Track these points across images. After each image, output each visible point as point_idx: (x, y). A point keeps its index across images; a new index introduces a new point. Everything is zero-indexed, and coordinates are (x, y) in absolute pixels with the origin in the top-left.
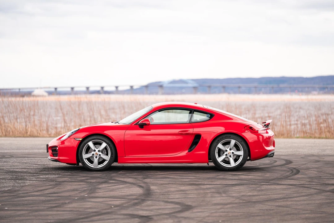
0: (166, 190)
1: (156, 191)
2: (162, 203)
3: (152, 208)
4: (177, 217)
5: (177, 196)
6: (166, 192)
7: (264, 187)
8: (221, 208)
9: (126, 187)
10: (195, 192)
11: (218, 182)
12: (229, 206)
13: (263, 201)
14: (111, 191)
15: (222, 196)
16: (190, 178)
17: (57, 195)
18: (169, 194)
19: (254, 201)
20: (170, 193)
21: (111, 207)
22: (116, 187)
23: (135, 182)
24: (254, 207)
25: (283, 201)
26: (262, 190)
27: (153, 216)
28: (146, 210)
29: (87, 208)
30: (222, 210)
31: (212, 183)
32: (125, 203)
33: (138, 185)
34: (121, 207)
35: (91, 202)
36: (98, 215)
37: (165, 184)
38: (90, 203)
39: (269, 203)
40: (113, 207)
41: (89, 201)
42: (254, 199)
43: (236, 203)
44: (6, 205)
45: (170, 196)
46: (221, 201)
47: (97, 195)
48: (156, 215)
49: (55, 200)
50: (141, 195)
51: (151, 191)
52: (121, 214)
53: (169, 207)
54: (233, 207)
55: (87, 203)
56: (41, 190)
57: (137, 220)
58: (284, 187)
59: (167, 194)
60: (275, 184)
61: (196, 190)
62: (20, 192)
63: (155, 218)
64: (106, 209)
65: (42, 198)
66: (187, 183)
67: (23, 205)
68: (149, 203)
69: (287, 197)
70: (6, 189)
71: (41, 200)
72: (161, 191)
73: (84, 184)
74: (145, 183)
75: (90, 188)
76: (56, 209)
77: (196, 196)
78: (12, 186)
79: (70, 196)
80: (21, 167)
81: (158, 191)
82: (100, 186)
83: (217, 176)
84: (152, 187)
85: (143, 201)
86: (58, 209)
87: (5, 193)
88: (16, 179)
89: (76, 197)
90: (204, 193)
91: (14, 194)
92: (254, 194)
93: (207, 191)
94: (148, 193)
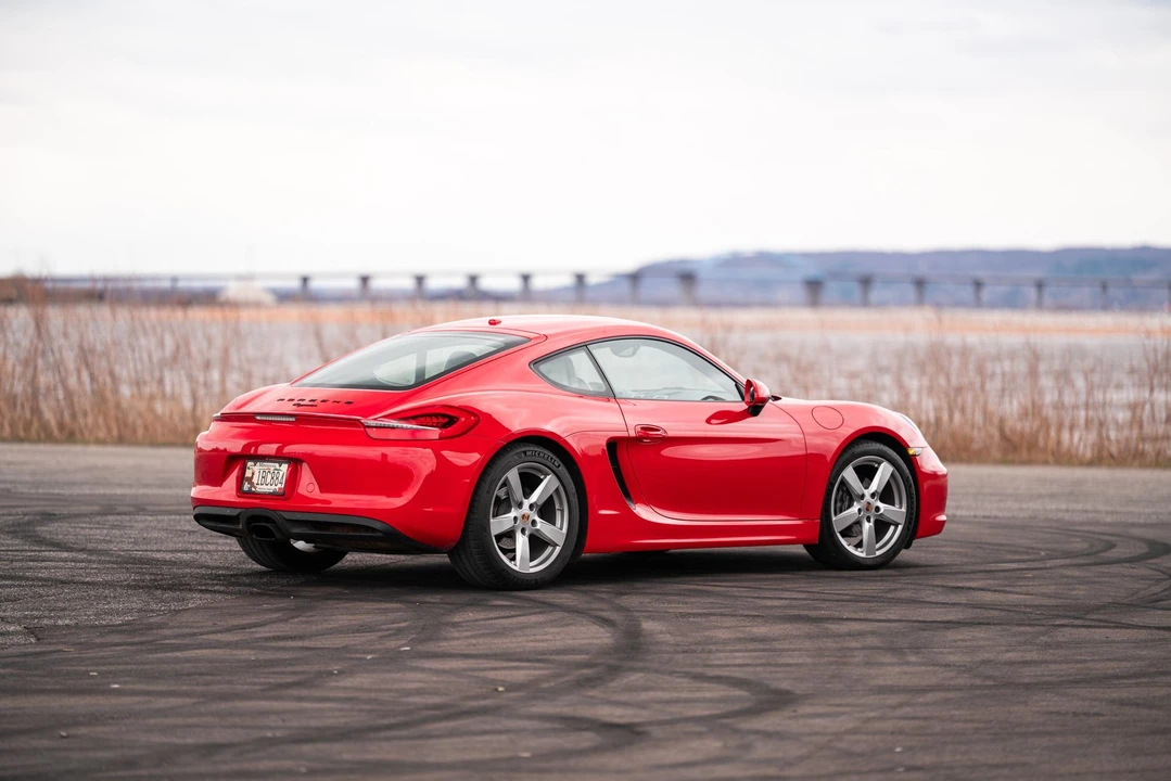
0: (700, 636)
1: (661, 638)
2: (684, 682)
3: (643, 696)
4: (736, 731)
5: (739, 658)
6: (699, 643)
7: (1064, 635)
9: (552, 623)
10: (808, 644)
11: (894, 613)
12: (930, 697)
13: (1060, 684)
14: (495, 635)
15: (908, 663)
16: (786, 595)
17: (300, 644)
18: (710, 652)
19: (1026, 680)
20: (713, 647)
21: (496, 690)
22: (515, 620)
23: (586, 606)
24: (1025, 703)
25: (1138, 685)
26: (1058, 645)
27: (651, 723)
28: (626, 704)
29: (409, 693)
30: (907, 710)
31: (870, 616)
32: (547, 678)
33: (597, 617)
34: (532, 690)
35: (423, 670)
36: (448, 718)
37: (695, 615)
38: (419, 676)
39: (1084, 691)
40: (501, 689)
41: (416, 669)
42: (1028, 675)
43: (958, 689)
44: (115, 675)
45: (712, 656)
46: (904, 681)
47: (445, 646)
48: (661, 723)
49: (290, 662)
50: (604, 652)
51: (641, 639)
52: (531, 717)
53: (708, 695)
54: (947, 701)
55: (410, 675)
56: (244, 627)
57: (588, 739)
58: (1143, 634)
59: (703, 651)
60: (1106, 624)
61: (810, 637)
62: (167, 632)
63: (657, 732)
64: (476, 698)
65: (245, 654)
66: (778, 612)
67: (178, 675)
68: (635, 678)
69: (1152, 670)
70: (118, 620)
71: (239, 661)
72: (679, 639)
73: (398, 610)
74: (621, 609)
75: (421, 623)
76: (294, 692)
77: (809, 660)
78: (140, 611)
79: (345, 648)
80: (171, 546)
81: (668, 638)
82: (457, 618)
83: (890, 591)
84: (647, 625)
85: (614, 671)
86: (304, 692)
87: (112, 632)
88: (154, 586)
89: (369, 653)
90: (840, 649)
91: (144, 639)
92: (1029, 657)
93: (852, 644)
94: (633, 646)
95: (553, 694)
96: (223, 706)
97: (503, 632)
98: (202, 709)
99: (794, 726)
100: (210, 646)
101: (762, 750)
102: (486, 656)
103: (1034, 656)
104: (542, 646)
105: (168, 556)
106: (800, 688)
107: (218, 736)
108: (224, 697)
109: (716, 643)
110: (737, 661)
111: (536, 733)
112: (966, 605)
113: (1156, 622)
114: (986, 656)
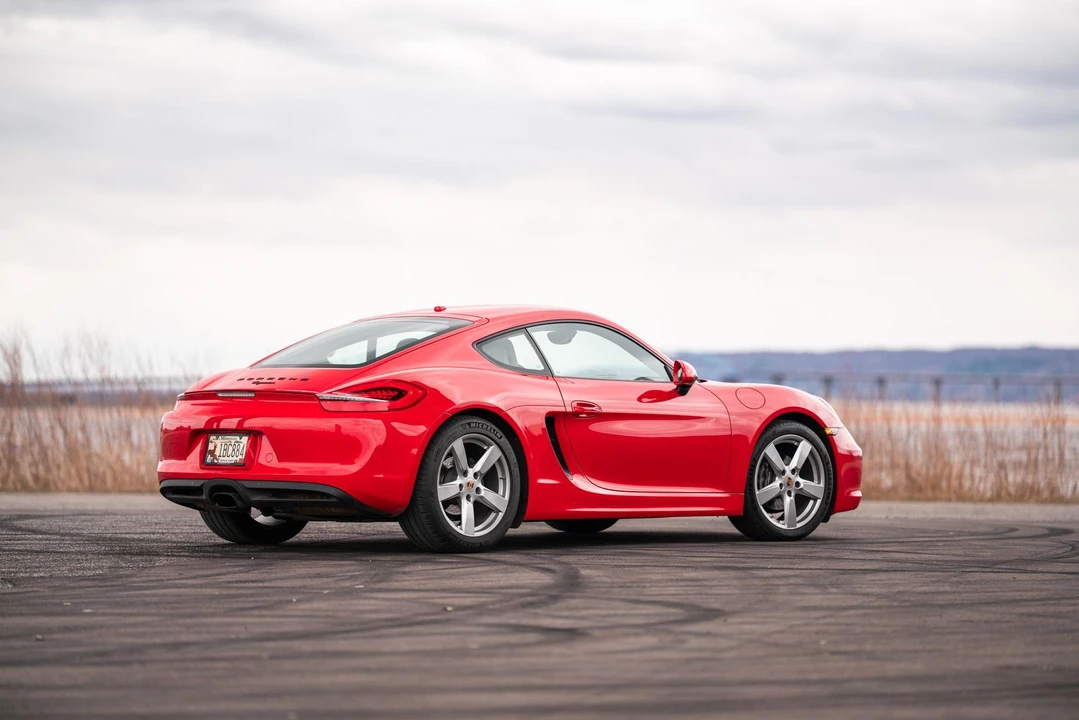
0: (634, 578)
1: (598, 579)
2: (622, 604)
3: (583, 613)
4: (670, 632)
5: (672, 590)
6: (634, 582)
7: (972, 577)
8: (824, 617)
9: (496, 571)
10: (735, 582)
11: (813, 565)
12: (851, 612)
13: (972, 604)
14: (442, 578)
15: (829, 593)
16: (713, 555)
17: (261, 585)
18: (645, 587)
19: (941, 603)
20: (648, 585)
21: (446, 610)
22: (461, 570)
23: (529, 562)
24: (940, 616)
25: (1044, 605)
26: (969, 582)
27: (592, 628)
28: (567, 617)
29: (363, 612)
30: (828, 620)
31: (792, 566)
32: (493, 603)
33: (539, 568)
34: (480, 609)
35: (377, 599)
36: (400, 626)
37: (628, 566)
38: (373, 602)
39: (992, 609)
40: (449, 609)
41: (366, 598)
42: (941, 599)
43: (879, 607)
44: (87, 605)
45: (646, 590)
46: (826, 603)
47: (396, 585)
48: (599, 628)
49: (252, 595)
50: (547, 587)
51: (580, 580)
52: (479, 625)
53: (643, 612)
54: (866, 615)
55: (362, 602)
56: (208, 576)
57: (532, 637)
58: (1049, 576)
59: (638, 587)
60: (1014, 571)
61: (736, 578)
62: (135, 579)
63: (597, 633)
64: (426, 614)
65: (209, 591)
66: (706, 564)
67: (146, 604)
68: (573, 602)
69: (1057, 596)
70: (91, 573)
71: (205, 595)
72: (615, 580)
73: (353, 565)
74: (561, 563)
75: (373, 572)
76: (256, 612)
77: (736, 591)
78: (109, 568)
79: (304, 587)
80: (138, 530)
81: (605, 579)
82: (407, 569)
83: (811, 552)
84: (584, 572)
85: (554, 598)
86: (264, 612)
87: (85, 579)
88: (122, 553)
89: (325, 589)
90: (766, 585)
91: (114, 583)
92: (942, 589)
93: (777, 582)
94: (572, 584)
95: (499, 612)
96: (189, 621)
97: (451, 577)
98: (170, 623)
99: (724, 629)
100: (176, 587)
101: (694, 642)
102: (435, 590)
103: (948, 588)
104: (486, 584)
105: (136, 536)
106: (729, 608)
107: (184, 638)
108: (191, 616)
109: (650, 582)
110: (671, 592)
111: (483, 634)
112: (882, 560)
113: (1060, 569)
114: (902, 589)
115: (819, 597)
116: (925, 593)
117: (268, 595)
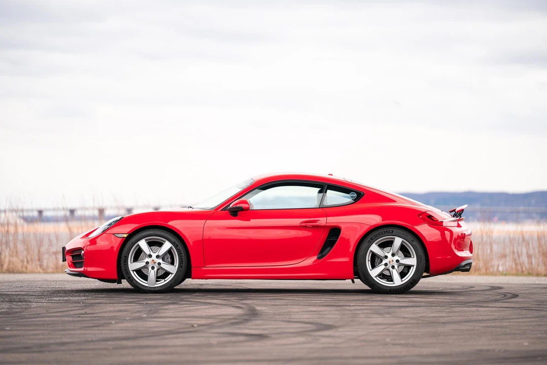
0: (284, 311)
1: (266, 311)
2: (282, 323)
4: (310, 336)
5: (306, 316)
6: (285, 313)
8: (385, 328)
9: (213, 308)
10: (336, 312)
12: (399, 326)
14: (186, 311)
15: (386, 317)
17: (92, 315)
18: (291, 315)
20: (292, 314)
21: (193, 326)
22: (194, 307)
26: (455, 312)
27: (270, 334)
29: (151, 327)
32: (216, 323)
33: (233, 306)
34: (210, 326)
35: (156, 321)
37: (280, 305)
40: (195, 326)
41: (150, 321)
42: (442, 320)
47: (163, 315)
49: (92, 320)
51: (257, 312)
52: (213, 333)
53: (294, 326)
56: (62, 312)
57: (242, 338)
61: (337, 310)
62: (25, 314)
63: (273, 336)
64: (185, 328)
65: (66, 319)
68: (257, 322)
71: (64, 321)
73: (135, 306)
75: (148, 309)
76: (96, 328)
77: (338, 317)
78: (8, 308)
81: (269, 311)
83: (371, 298)
84: (258, 308)
91: (15, 316)
92: (442, 315)
93: (358, 312)
94: (253, 314)
95: (221, 327)
97: (190, 311)
100: (48, 317)
102: (184, 317)
106: (336, 324)
109: (292, 312)
110: (305, 317)
111: (216, 337)
112: (409, 301)
114: (421, 315)
115: (381, 319)
116: (434, 317)
117: (98, 320)
